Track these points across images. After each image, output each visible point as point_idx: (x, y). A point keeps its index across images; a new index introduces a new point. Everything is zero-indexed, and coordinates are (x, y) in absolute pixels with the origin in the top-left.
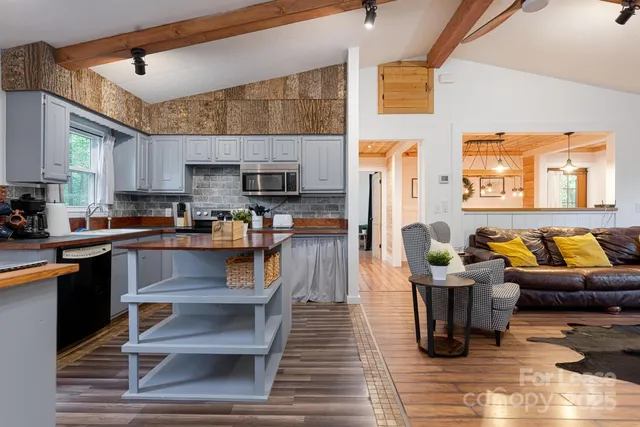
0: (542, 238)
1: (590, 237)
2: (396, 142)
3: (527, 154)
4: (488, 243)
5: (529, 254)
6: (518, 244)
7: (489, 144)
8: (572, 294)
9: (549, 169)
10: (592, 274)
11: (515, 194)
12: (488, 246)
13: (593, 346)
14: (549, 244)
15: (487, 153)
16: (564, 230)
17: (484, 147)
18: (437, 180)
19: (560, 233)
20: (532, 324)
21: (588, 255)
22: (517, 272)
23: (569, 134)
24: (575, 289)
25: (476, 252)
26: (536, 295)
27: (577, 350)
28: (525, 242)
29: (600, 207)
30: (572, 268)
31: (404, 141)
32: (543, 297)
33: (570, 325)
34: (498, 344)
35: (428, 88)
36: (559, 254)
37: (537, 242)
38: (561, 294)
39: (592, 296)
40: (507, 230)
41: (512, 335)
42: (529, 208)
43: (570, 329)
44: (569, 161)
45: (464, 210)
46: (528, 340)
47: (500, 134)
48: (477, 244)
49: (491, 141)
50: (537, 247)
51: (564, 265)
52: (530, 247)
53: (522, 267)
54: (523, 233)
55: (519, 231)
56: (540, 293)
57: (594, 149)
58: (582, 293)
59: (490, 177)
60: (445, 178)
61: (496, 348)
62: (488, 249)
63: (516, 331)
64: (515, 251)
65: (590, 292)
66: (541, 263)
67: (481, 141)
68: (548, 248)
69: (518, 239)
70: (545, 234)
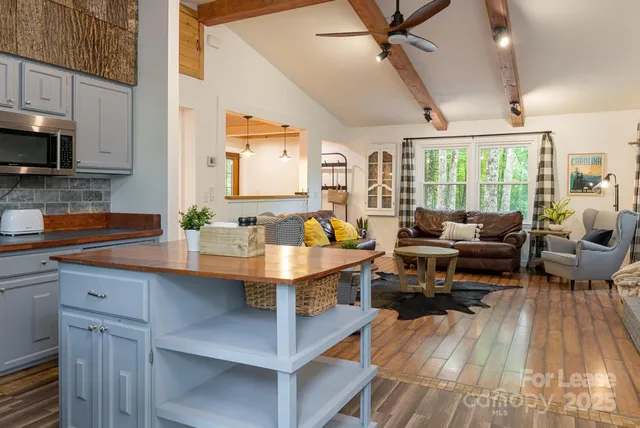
18: (205, 162)
29: (299, 194)
35: (199, 47)
60: (212, 161)
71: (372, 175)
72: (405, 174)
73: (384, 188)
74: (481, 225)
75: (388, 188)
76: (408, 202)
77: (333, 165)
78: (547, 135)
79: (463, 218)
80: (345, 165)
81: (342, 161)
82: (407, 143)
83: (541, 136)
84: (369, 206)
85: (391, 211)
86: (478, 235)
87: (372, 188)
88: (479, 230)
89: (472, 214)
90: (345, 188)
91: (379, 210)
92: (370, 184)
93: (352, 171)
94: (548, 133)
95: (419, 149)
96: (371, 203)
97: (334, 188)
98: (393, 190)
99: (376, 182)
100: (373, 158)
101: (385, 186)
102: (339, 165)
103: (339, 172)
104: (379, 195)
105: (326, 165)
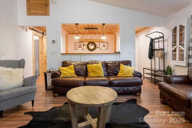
0: (86, 65)
3: (115, 34)
10: (87, 80)
21: (96, 72)
35: (47, 5)
70: (88, 63)
71: (174, 43)
73: (180, 48)
77: (159, 38)
80: (163, 37)
81: (162, 35)
84: (173, 60)
85: (184, 63)
87: (174, 48)
91: (177, 62)
92: (173, 46)
93: (166, 40)
96: (174, 58)
97: (159, 50)
98: (184, 49)
99: (176, 45)
100: (175, 30)
101: (180, 46)
102: (161, 37)
103: (161, 41)
104: (177, 53)
105: (156, 39)
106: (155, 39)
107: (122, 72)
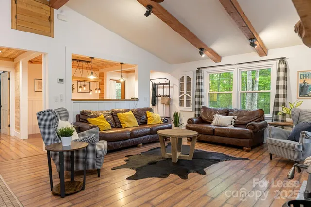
0: (112, 115)
1: (130, 113)
2: (24, 52)
3: (101, 71)
4: (88, 119)
5: (107, 123)
6: (102, 119)
7: (84, 63)
8: (126, 141)
9: (111, 80)
10: (133, 130)
11: (96, 92)
12: (87, 121)
13: (137, 165)
14: (115, 117)
15: (83, 68)
16: (121, 110)
17: (81, 64)
18: (56, 81)
19: (119, 112)
20: (111, 160)
21: (131, 121)
22: (103, 133)
23: (122, 63)
24: (127, 138)
25: (81, 124)
26: (112, 144)
27: (133, 168)
28: (105, 117)
29: (133, 99)
30: (125, 128)
31: (31, 52)
32: (115, 145)
33: (127, 156)
34: (99, 177)
35: (51, 20)
36: (120, 122)
37: (110, 117)
38: (122, 142)
39: (133, 141)
40: (96, 111)
41: (103, 169)
42: (102, 99)
43: (127, 158)
44: (122, 76)
45: (73, 100)
46: (112, 169)
47: (92, 58)
48: (81, 120)
49: (85, 61)
50: (110, 119)
51: (121, 127)
52: (107, 120)
53: (105, 131)
54: (104, 113)
55: (102, 112)
56: (113, 143)
57: (127, 72)
58: (129, 140)
59: (84, 81)
60: (61, 80)
61: (98, 179)
62: (88, 122)
63: (105, 166)
64: (101, 123)
65: (132, 139)
66: (113, 128)
67: (80, 60)
68: (115, 119)
69: (102, 116)
70: (113, 113)
71: (182, 89)
72: (198, 88)
73: (187, 96)
74: (236, 117)
75: (189, 96)
76: (199, 103)
77: (164, 84)
78: (282, 60)
79: (227, 113)
80: (169, 84)
81: (168, 82)
82: (199, 70)
83: (278, 61)
84: (180, 106)
85: (191, 108)
86: (233, 123)
87: (181, 95)
88: (234, 120)
89: (232, 111)
90: (169, 96)
91: (185, 108)
92: (181, 93)
93: (173, 87)
94: (284, 58)
95: (205, 73)
96: (181, 104)
97: (164, 96)
98: (191, 96)
99: (183, 92)
100: (182, 79)
101: (187, 94)
102: (166, 84)
103: (166, 87)
104: (185, 100)
105: (161, 84)
106: (158, 85)
107: (152, 120)
